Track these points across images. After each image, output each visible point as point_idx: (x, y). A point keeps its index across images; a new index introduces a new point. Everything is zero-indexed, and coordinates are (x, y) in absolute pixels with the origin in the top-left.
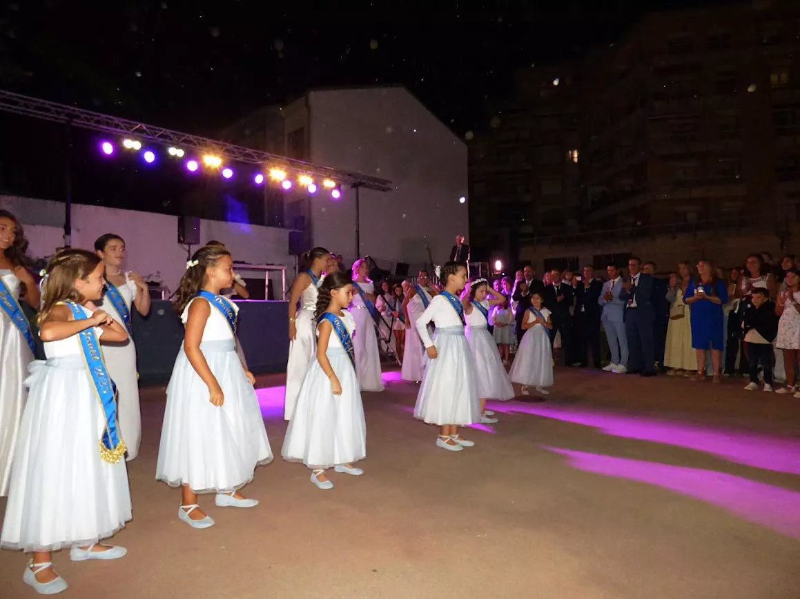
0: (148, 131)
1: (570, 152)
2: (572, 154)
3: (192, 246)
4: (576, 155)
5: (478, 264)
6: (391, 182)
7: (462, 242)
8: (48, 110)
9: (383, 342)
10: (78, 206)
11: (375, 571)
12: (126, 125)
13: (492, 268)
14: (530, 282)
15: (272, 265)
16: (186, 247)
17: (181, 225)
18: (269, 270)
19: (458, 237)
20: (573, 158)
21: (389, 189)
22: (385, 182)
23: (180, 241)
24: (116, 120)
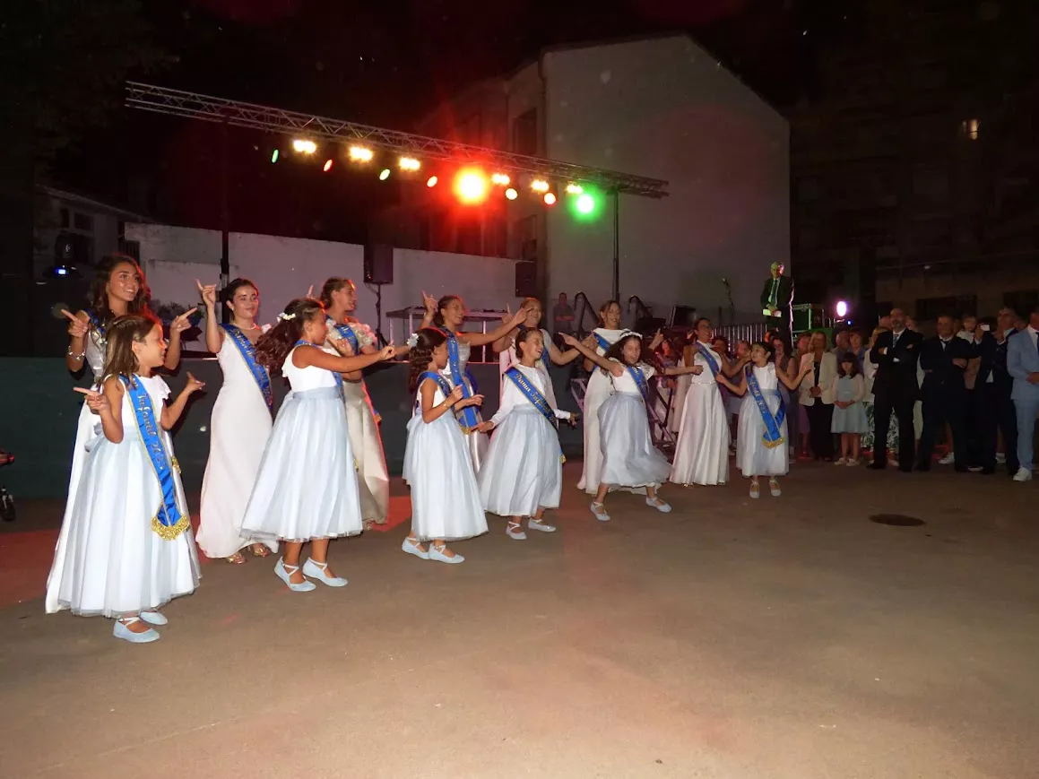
0: (324, 126)
1: (965, 123)
2: (969, 127)
3: (382, 286)
4: (974, 128)
5: (807, 307)
6: (667, 183)
7: (781, 272)
8: (199, 107)
9: (657, 426)
10: (238, 235)
11: (659, 762)
12: (295, 119)
13: (831, 313)
14: (900, 333)
15: (492, 311)
16: (375, 287)
17: (368, 258)
18: (488, 319)
19: (774, 266)
20: (969, 131)
21: (667, 194)
22: (659, 183)
23: (366, 280)
24: (284, 114)
